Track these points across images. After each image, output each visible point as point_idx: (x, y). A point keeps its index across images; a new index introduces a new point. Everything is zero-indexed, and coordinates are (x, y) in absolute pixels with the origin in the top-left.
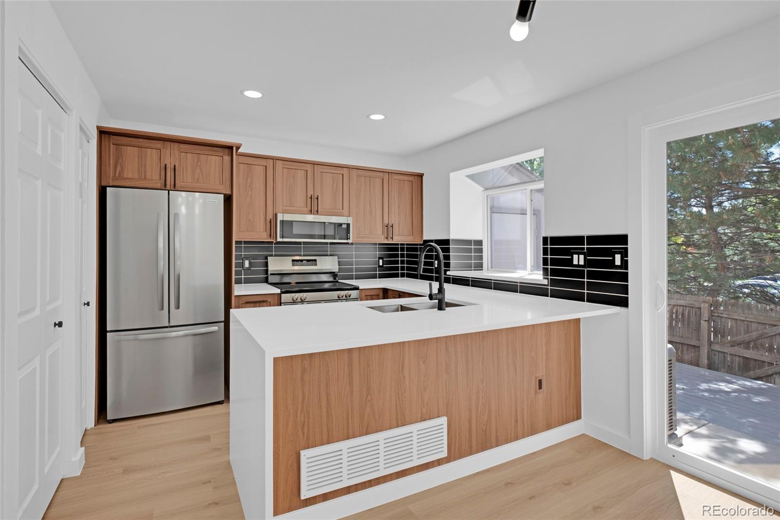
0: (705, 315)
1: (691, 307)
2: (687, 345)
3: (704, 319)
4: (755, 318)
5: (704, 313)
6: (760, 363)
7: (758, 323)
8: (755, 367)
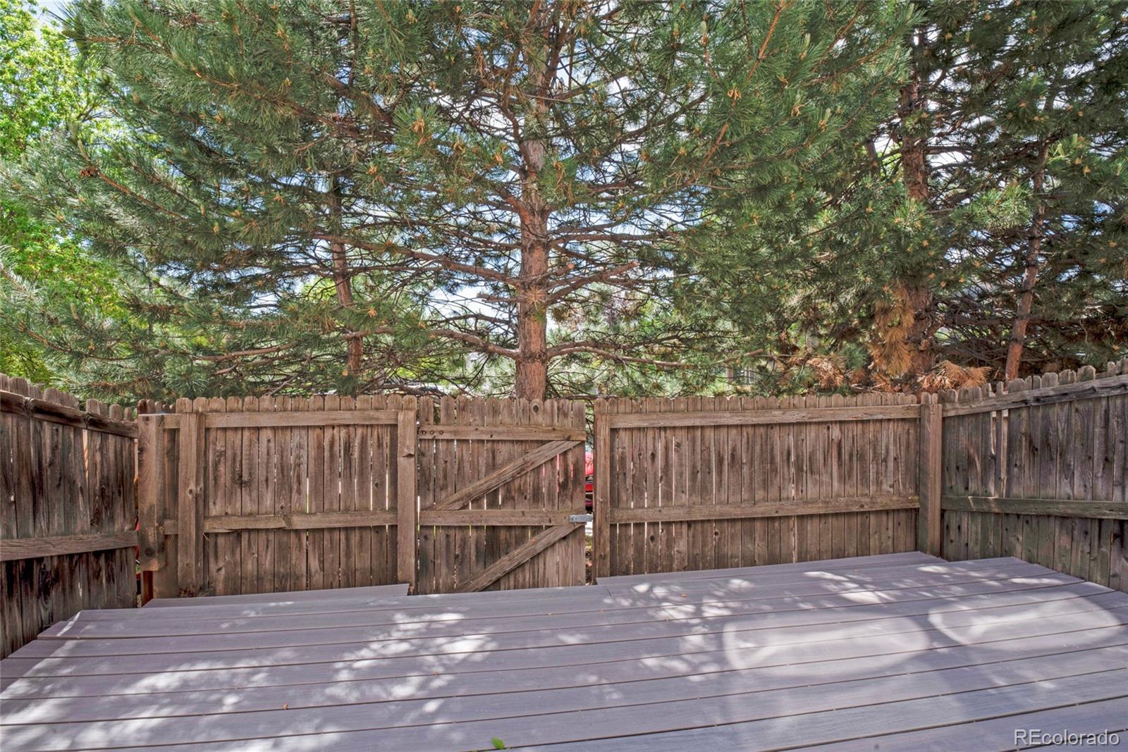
0: (408, 443)
1: (367, 426)
2: (361, 528)
3: (406, 451)
4: (509, 432)
5: (404, 438)
6: (518, 532)
7: (512, 442)
8: (509, 545)
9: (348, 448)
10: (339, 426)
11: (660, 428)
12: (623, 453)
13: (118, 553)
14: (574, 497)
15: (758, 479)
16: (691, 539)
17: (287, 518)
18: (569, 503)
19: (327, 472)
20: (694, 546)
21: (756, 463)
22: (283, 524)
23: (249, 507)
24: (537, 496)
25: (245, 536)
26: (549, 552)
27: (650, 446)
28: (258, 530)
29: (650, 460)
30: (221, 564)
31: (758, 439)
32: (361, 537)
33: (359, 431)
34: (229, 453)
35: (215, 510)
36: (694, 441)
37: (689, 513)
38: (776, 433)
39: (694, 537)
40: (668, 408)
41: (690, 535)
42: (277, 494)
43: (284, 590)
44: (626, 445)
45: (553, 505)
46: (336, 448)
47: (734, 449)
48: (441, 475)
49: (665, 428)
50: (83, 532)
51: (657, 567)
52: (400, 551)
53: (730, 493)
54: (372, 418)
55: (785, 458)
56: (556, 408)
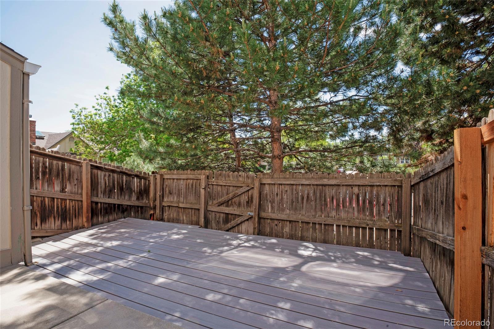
0: (203, 185)
3: (202, 187)
4: (231, 183)
5: (202, 183)
6: (234, 216)
7: (233, 186)
8: (231, 220)
9: (192, 185)
10: (191, 179)
11: (279, 184)
12: (267, 192)
13: (144, 207)
14: (251, 206)
15: (318, 207)
16: (291, 228)
17: (178, 204)
18: (249, 208)
19: (188, 192)
20: (291, 230)
21: (318, 201)
22: (177, 205)
23: (172, 200)
24: (239, 205)
25: (171, 207)
26: (243, 224)
27: (276, 191)
28: (173, 206)
29: (276, 196)
30: (166, 214)
31: (319, 191)
32: (195, 212)
33: (195, 181)
34: (168, 185)
35: (165, 200)
36: (292, 189)
37: (288, 217)
38: (327, 189)
39: (292, 227)
40: (283, 177)
41: (290, 226)
42: (177, 197)
43: (178, 223)
44: (268, 190)
45: (245, 208)
46: (190, 185)
47: (308, 194)
48: (214, 195)
49: (281, 184)
50: (134, 201)
51: (278, 236)
52: (200, 216)
53: (307, 212)
54: (197, 177)
55: (331, 200)
56: (246, 176)
